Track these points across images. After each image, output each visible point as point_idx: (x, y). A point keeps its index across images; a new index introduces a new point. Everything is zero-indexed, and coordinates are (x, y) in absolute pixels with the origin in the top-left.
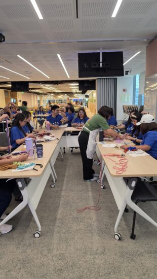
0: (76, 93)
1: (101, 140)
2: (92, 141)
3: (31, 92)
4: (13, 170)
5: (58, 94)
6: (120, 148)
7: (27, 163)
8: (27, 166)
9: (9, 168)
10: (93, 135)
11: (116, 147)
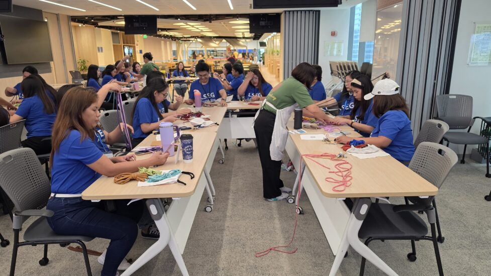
0: (244, 38)
1: (298, 126)
2: (281, 128)
3: (160, 36)
4: (140, 184)
5: (210, 39)
6: (333, 142)
7: (164, 171)
8: (166, 177)
9: (133, 180)
10: (283, 117)
11: (327, 140)
